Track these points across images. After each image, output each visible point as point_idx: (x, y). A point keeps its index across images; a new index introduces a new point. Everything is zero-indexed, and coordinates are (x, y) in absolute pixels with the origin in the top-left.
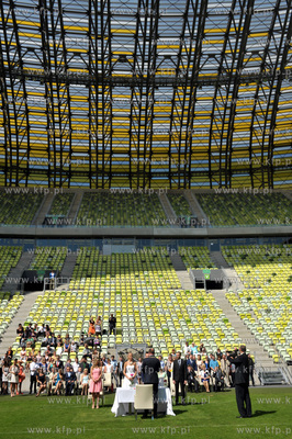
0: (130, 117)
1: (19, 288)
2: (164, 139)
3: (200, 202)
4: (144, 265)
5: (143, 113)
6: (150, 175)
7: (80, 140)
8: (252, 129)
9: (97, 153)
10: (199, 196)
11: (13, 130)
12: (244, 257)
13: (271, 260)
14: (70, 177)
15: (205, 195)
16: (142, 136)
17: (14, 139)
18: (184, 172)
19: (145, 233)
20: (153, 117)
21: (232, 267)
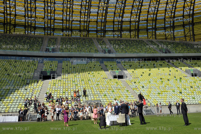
0: (81, 5)
1: (40, 78)
2: (95, 16)
3: (111, 43)
4: (91, 69)
5: (87, 4)
6: (88, 31)
7: (59, 15)
8: (131, 13)
9: (67, 21)
10: (110, 40)
11: (29, 9)
12: (131, 66)
13: (141, 67)
14: (54, 31)
15: (112, 40)
16: (86, 14)
17: (29, 13)
18: (103, 30)
19: (90, 56)
20: (91, 6)
21: (126, 70)
